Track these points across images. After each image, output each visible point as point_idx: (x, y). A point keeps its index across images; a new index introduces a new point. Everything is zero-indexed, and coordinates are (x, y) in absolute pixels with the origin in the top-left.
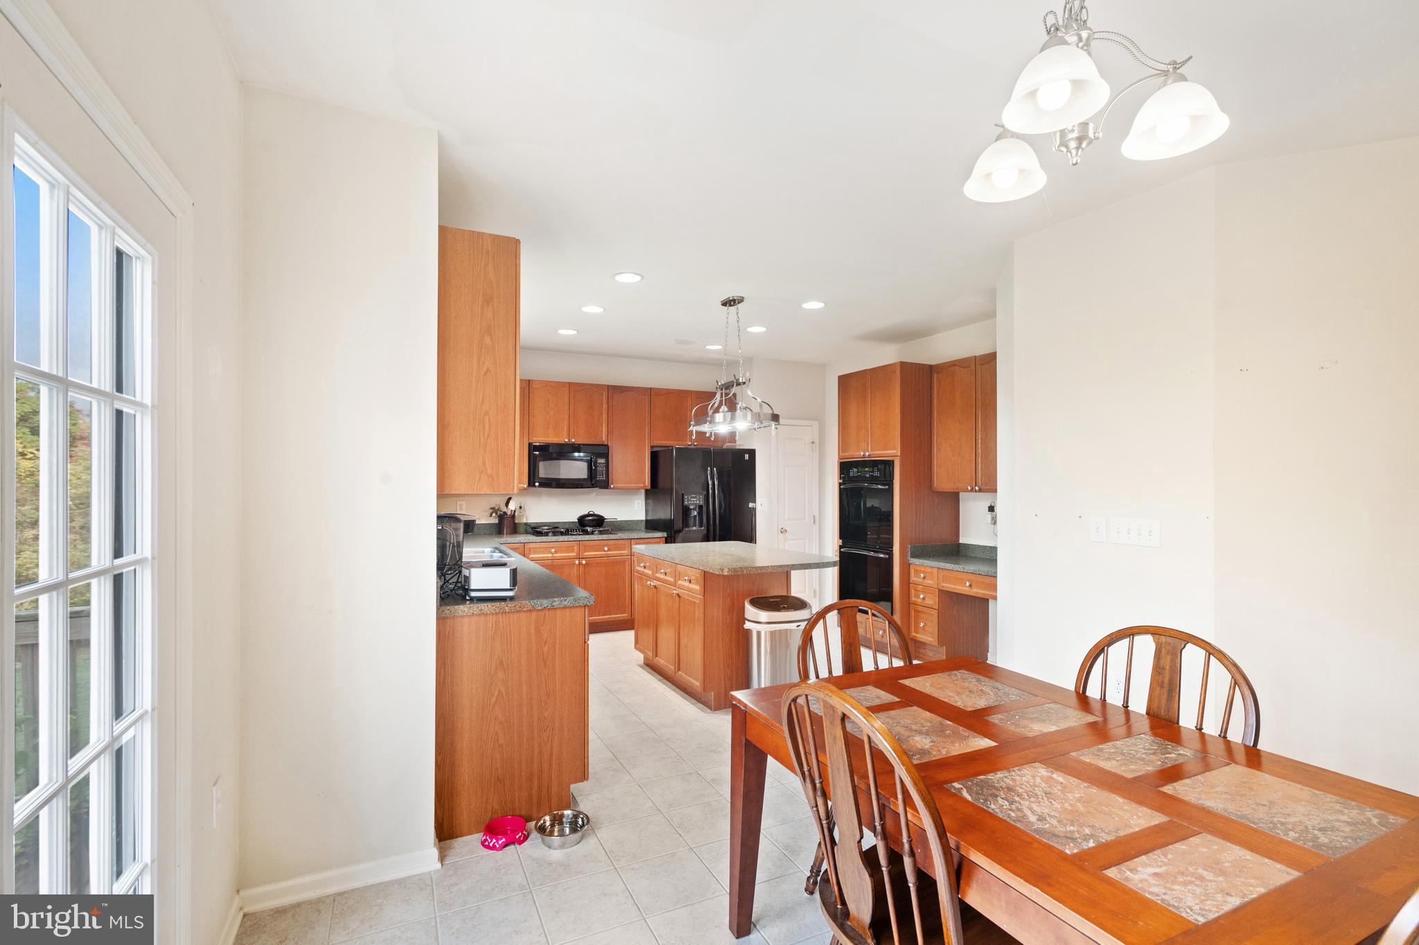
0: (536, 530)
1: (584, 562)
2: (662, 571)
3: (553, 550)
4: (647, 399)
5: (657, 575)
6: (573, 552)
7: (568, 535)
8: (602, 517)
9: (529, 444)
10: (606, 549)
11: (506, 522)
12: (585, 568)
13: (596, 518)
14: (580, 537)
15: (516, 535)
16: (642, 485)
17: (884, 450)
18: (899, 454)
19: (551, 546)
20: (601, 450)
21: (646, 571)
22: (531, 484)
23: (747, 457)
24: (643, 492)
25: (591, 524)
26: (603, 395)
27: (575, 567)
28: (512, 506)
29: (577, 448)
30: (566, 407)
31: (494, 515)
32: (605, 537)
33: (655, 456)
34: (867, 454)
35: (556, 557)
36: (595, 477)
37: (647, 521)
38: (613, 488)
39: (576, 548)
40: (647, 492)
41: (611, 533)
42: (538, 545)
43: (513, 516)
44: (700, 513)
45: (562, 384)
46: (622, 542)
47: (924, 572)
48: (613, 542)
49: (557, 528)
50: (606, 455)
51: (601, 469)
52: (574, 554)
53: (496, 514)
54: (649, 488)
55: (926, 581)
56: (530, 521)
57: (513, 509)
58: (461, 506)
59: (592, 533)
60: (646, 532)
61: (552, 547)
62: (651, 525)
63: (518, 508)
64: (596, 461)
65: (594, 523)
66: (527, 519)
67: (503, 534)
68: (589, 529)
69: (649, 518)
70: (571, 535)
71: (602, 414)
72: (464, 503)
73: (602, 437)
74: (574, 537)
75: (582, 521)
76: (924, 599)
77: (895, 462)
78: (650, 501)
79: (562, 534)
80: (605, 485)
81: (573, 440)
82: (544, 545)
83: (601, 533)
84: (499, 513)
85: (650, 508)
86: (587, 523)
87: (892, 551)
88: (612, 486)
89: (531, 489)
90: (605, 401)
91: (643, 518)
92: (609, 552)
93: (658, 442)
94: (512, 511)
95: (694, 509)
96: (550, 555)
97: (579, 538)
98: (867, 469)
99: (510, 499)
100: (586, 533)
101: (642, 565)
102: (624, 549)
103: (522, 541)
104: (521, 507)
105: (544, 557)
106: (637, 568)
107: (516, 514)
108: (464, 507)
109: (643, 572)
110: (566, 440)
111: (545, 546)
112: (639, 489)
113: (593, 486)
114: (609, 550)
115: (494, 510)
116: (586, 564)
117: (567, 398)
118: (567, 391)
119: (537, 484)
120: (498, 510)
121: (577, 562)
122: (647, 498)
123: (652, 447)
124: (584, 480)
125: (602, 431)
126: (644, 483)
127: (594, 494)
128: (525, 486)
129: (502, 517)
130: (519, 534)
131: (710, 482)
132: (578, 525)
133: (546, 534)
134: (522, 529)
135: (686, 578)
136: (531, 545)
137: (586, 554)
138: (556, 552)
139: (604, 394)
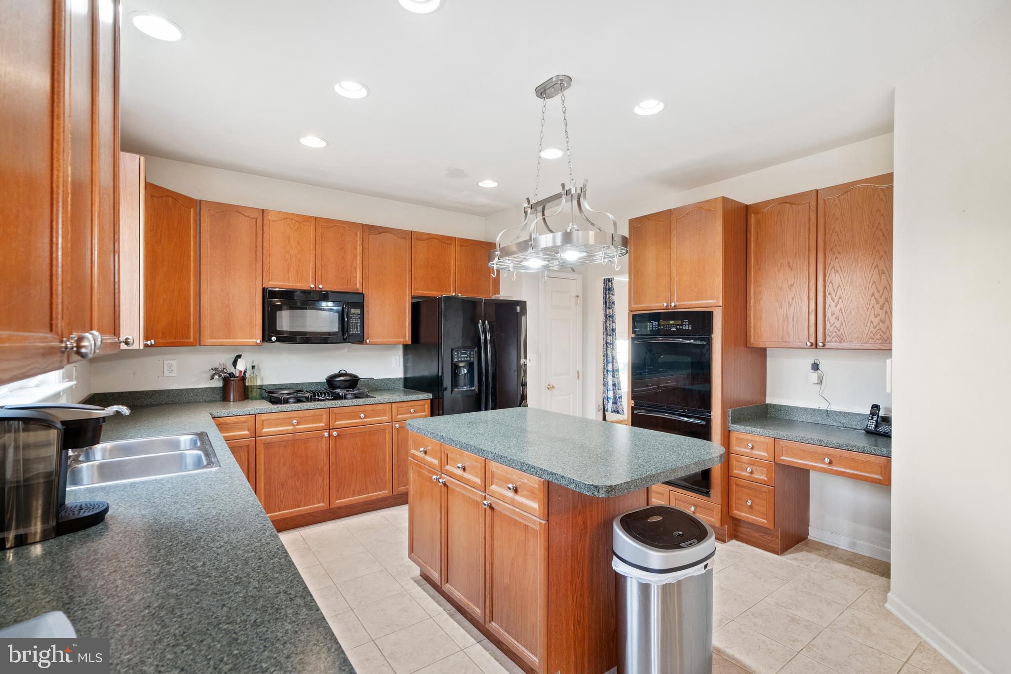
0: (272, 395)
1: (335, 434)
2: (460, 465)
3: (295, 421)
4: (407, 244)
5: (448, 467)
6: (320, 421)
7: (315, 401)
8: (356, 377)
9: (264, 289)
10: (362, 415)
11: (233, 385)
12: (336, 440)
13: (348, 378)
14: (330, 402)
15: (246, 401)
16: (402, 340)
17: (698, 299)
18: (721, 305)
19: (291, 416)
20: (355, 299)
21: (428, 458)
22: (266, 338)
23: (518, 309)
24: (401, 347)
25: (343, 386)
26: (356, 235)
27: (324, 440)
28: (241, 366)
29: (325, 296)
30: (313, 247)
31: (216, 377)
32: (360, 401)
33: (416, 307)
34: (673, 304)
35: (299, 429)
36: (348, 331)
37: (406, 379)
38: (370, 343)
39: (324, 416)
40: (406, 348)
41: (368, 397)
42: (274, 416)
43: (243, 378)
44: (471, 371)
45: (308, 218)
46: (381, 406)
47: (751, 441)
48: (370, 407)
49: (300, 391)
50: (361, 305)
51: (354, 321)
52: (323, 425)
53: (220, 376)
54: (410, 343)
55: (756, 452)
56: (267, 382)
57: (243, 369)
58: (170, 366)
59: (344, 397)
60: (406, 393)
61: (294, 418)
62: (411, 384)
63: (249, 367)
64: (349, 312)
65: (347, 383)
66: (262, 380)
67: (229, 401)
68: (341, 392)
69: (409, 375)
70: (319, 400)
71: (355, 257)
72: (174, 363)
73: (356, 284)
74: (322, 403)
75: (331, 382)
76: (752, 473)
77: (715, 313)
78: (410, 357)
79: (308, 400)
80: (360, 339)
81: (321, 286)
82: (282, 415)
83: (356, 397)
84: (223, 375)
85: (410, 364)
86: (338, 384)
87: (710, 416)
88: (368, 341)
89: (265, 344)
90: (359, 242)
91: (401, 375)
92: (366, 420)
93: (420, 292)
94: (241, 372)
95: (463, 367)
96: (291, 428)
97: (329, 404)
98: (672, 322)
99: (239, 356)
100: (338, 397)
101: (422, 449)
102: (384, 414)
103: (252, 412)
104: (253, 367)
105: (282, 431)
106: (413, 451)
107: (247, 375)
108: (174, 368)
109: (424, 459)
110: (312, 286)
111: (285, 416)
112: (397, 344)
113: (345, 341)
114: (366, 417)
115: (216, 371)
116: (338, 435)
117: (312, 236)
118: (312, 228)
119: (274, 339)
120: (222, 371)
121: (326, 434)
122: (405, 354)
123: (413, 297)
124: (335, 333)
125: (356, 277)
126: (405, 337)
127: (346, 349)
128: (258, 341)
129: (228, 380)
130: (251, 399)
131: (482, 336)
132: (326, 386)
133: (286, 401)
134: (255, 393)
135: (510, 486)
136: (264, 417)
137: (337, 423)
138: (298, 423)
139: (358, 233)
